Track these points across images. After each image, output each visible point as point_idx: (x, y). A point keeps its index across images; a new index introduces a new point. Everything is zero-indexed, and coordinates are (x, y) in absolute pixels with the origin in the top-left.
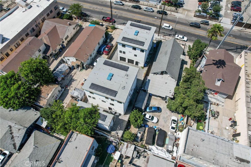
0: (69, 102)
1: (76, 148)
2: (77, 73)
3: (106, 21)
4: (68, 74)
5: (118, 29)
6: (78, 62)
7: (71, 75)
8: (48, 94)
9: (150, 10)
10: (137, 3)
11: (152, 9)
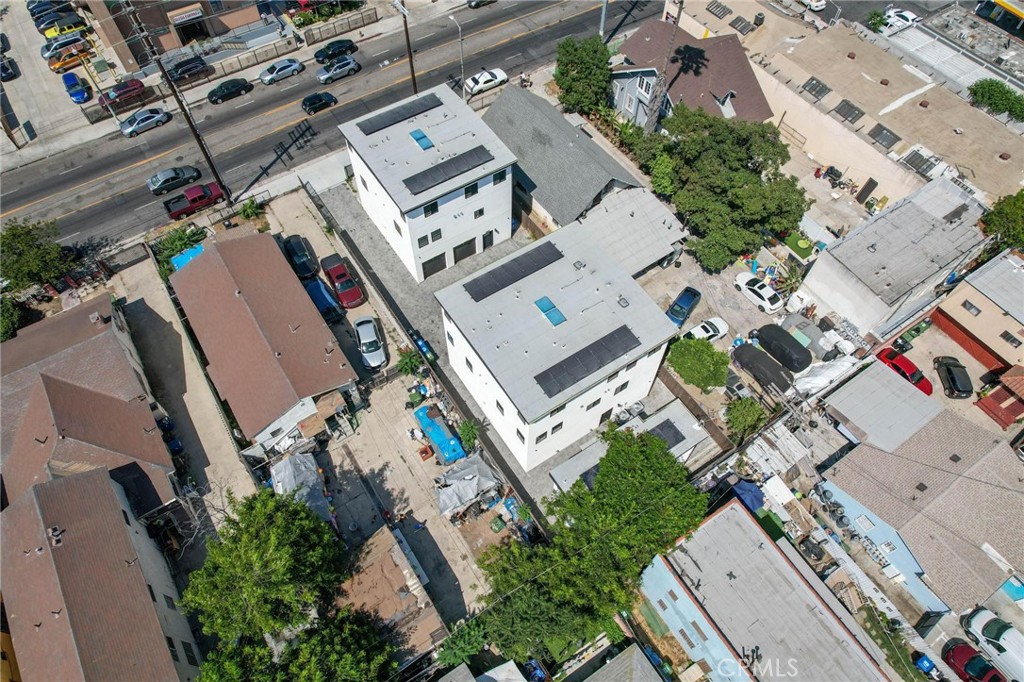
0: (466, 545)
1: (731, 575)
2: (352, 447)
3: (189, 212)
4: (327, 481)
5: (271, 200)
6: (328, 401)
7: (344, 473)
8: (405, 589)
9: (293, 68)
10: (210, 77)
11: (292, 61)
